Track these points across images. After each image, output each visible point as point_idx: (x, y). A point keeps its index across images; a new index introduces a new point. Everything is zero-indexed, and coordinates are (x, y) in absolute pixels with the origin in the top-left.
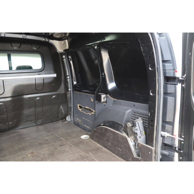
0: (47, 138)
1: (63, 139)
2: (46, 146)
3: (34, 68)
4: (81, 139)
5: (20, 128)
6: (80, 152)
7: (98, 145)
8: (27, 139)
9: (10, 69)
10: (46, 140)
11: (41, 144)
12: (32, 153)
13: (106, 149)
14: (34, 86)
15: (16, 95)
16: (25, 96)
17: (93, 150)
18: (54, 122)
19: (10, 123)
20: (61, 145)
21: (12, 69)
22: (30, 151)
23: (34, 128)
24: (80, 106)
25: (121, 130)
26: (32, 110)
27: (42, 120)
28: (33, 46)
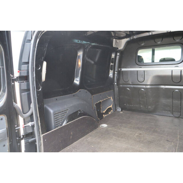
0: (166, 130)
3: (176, 60)
5: (157, 114)
10: (164, 131)
12: (140, 134)
14: (171, 78)
15: (153, 84)
19: (149, 107)
20: (167, 140)
21: (154, 62)
22: (141, 132)
26: (169, 101)
27: (180, 113)
28: (175, 38)
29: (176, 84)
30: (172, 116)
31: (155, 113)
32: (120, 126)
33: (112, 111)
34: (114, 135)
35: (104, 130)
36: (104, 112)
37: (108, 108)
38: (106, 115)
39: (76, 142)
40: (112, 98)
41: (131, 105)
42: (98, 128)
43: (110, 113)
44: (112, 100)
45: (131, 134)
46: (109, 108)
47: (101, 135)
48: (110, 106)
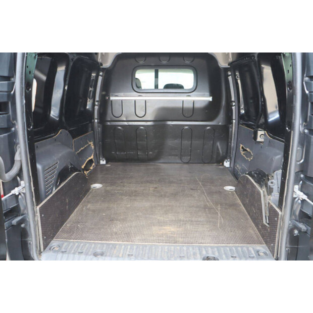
0: (183, 178)
1: (200, 183)
2: (175, 185)
3: (185, 88)
4: (224, 189)
5: (161, 161)
6: (208, 202)
7: (239, 201)
8: (161, 174)
9: (155, 88)
10: (181, 180)
11: (171, 182)
12: (156, 188)
13: (243, 208)
14: (181, 111)
15: (158, 120)
16: (170, 123)
17: (226, 204)
18: (206, 163)
19: (150, 153)
20: (191, 189)
21: (157, 88)
22: (155, 186)
23: (177, 166)
24: (242, 148)
25: (263, 183)
26: (177, 141)
27: (189, 157)
28: (185, 58)
29: (186, 119)
30: (180, 162)
31: (157, 162)
32: (122, 183)
33: (94, 164)
34: (122, 194)
35: (103, 191)
36: (83, 167)
37: (88, 160)
38: (88, 172)
39: (73, 215)
40: (92, 144)
41: (122, 153)
42: (90, 191)
43: (92, 168)
44: (93, 147)
45: (144, 190)
46: (90, 160)
47: (105, 199)
48: (90, 157)
